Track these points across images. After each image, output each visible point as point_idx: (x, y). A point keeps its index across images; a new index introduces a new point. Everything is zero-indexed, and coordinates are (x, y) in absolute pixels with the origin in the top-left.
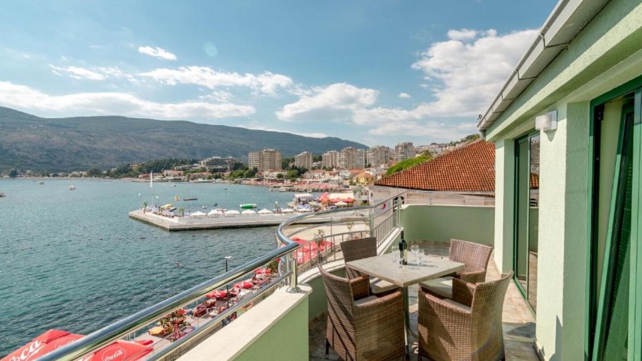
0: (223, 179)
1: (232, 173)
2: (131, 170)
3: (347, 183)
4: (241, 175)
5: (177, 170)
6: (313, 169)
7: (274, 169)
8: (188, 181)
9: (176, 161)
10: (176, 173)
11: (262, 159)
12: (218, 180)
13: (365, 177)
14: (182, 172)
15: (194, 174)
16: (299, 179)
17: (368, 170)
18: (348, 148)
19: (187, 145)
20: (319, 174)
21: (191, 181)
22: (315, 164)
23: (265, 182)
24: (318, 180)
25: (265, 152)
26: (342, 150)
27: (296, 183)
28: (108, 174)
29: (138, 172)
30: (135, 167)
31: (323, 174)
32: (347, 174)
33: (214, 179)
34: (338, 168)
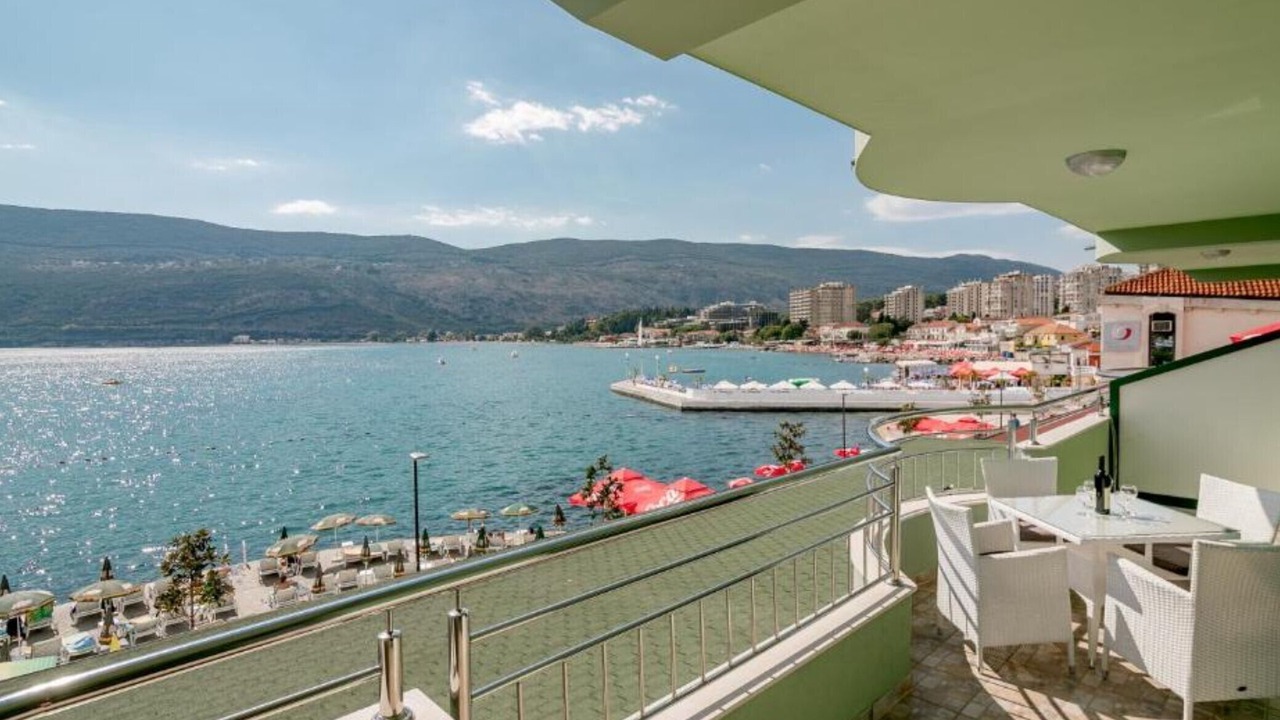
0: (742, 343)
1: (758, 330)
2: (587, 328)
3: (1011, 346)
4: (777, 335)
5: (660, 327)
6: (928, 320)
7: (840, 322)
8: (680, 346)
9: (657, 311)
10: (660, 332)
11: (816, 303)
12: (733, 345)
13: (1056, 333)
14: (668, 331)
15: (689, 333)
16: (895, 342)
17: (1063, 319)
18: (1010, 273)
19: (674, 282)
20: (940, 329)
21: (684, 346)
22: (929, 312)
23: (823, 348)
24: (937, 343)
25: (823, 289)
26: (995, 279)
27: (889, 348)
28: (553, 336)
29: (598, 332)
30: (593, 323)
31: (951, 329)
32: (1012, 327)
33: (725, 343)
34: (987, 316)
